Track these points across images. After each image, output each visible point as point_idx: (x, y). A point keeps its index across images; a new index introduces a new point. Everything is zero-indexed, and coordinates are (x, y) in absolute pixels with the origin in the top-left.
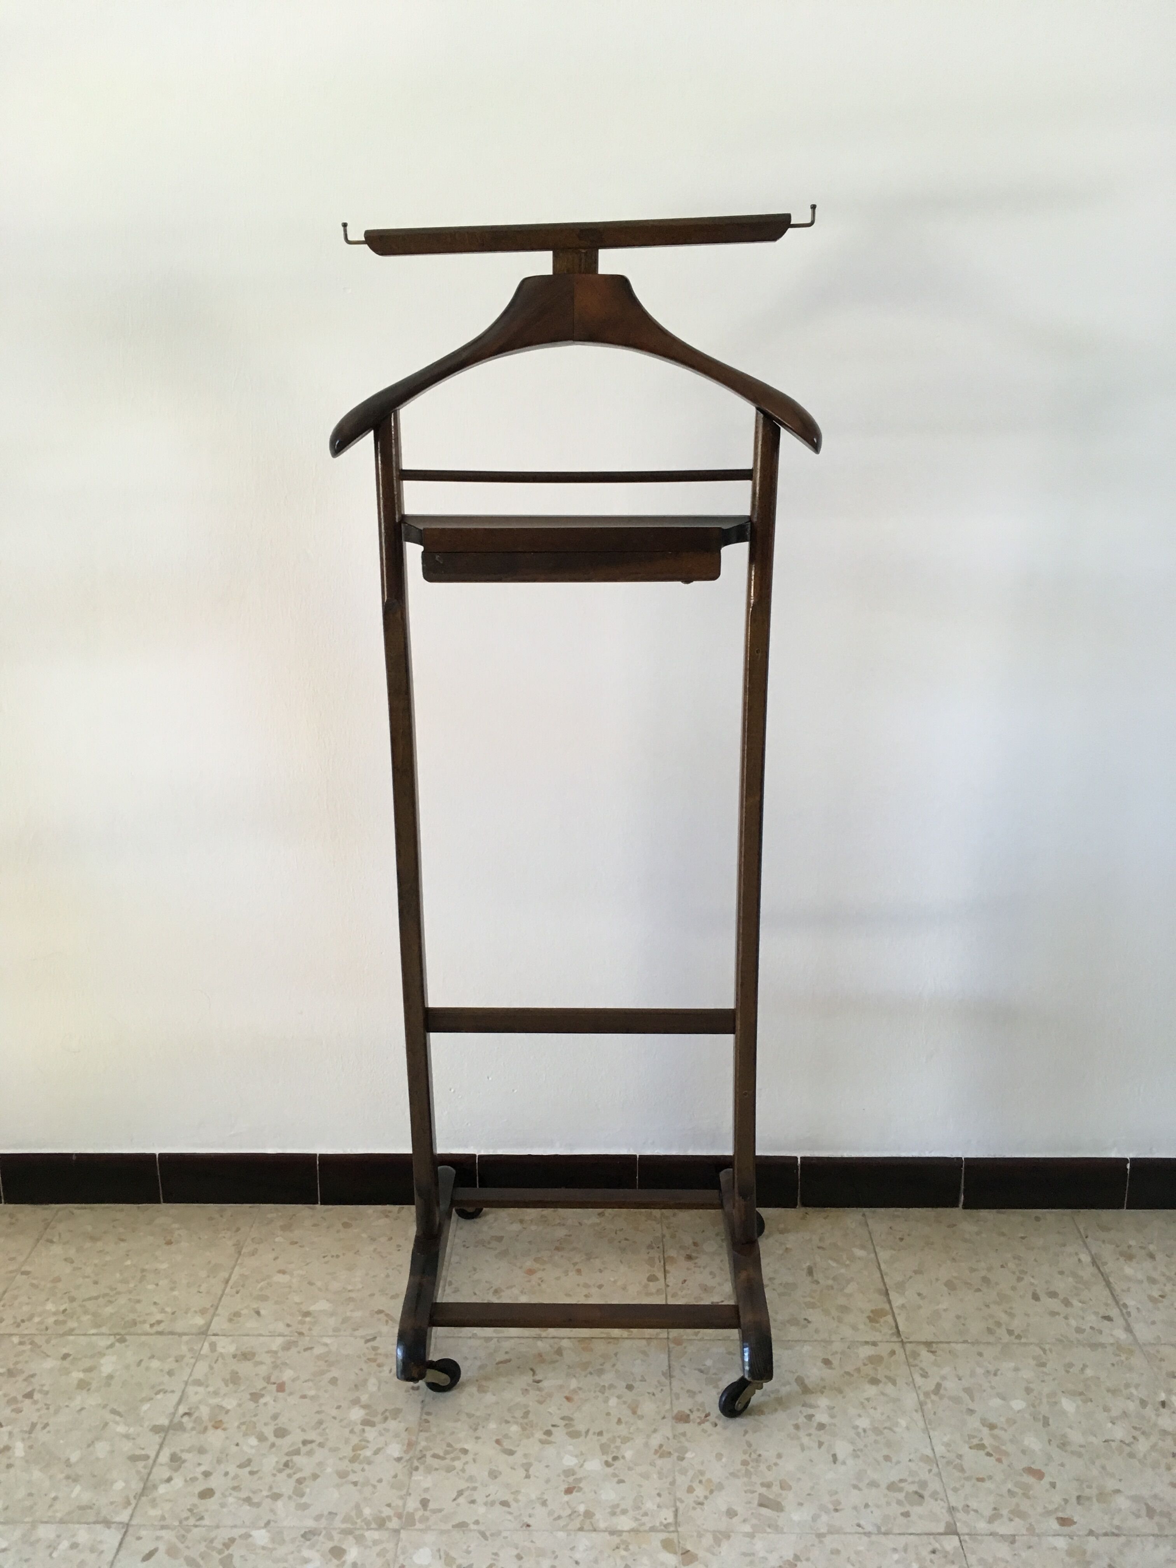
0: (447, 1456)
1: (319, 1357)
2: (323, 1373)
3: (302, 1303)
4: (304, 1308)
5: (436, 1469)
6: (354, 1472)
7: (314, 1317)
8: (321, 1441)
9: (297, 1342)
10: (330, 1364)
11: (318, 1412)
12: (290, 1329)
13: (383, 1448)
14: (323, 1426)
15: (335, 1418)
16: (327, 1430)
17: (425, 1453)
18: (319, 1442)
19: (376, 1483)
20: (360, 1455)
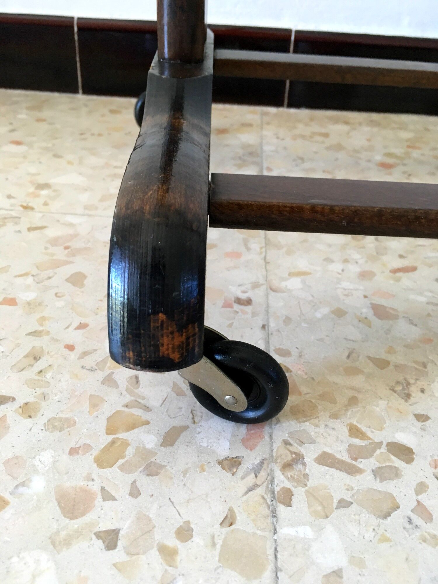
0: (362, 464)
1: (55, 242)
2: (57, 264)
3: (39, 174)
4: (41, 180)
5: (343, 504)
6: (107, 496)
7: (55, 191)
8: (31, 399)
9: (20, 218)
10: (72, 252)
11: (35, 334)
12: (12, 201)
13: (186, 428)
14: (40, 365)
15: (71, 348)
16: (49, 375)
17: (296, 448)
18: (23, 402)
19: (172, 542)
20: (126, 444)
